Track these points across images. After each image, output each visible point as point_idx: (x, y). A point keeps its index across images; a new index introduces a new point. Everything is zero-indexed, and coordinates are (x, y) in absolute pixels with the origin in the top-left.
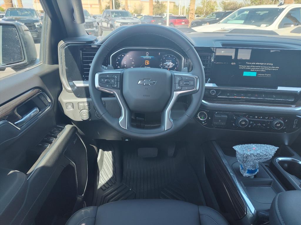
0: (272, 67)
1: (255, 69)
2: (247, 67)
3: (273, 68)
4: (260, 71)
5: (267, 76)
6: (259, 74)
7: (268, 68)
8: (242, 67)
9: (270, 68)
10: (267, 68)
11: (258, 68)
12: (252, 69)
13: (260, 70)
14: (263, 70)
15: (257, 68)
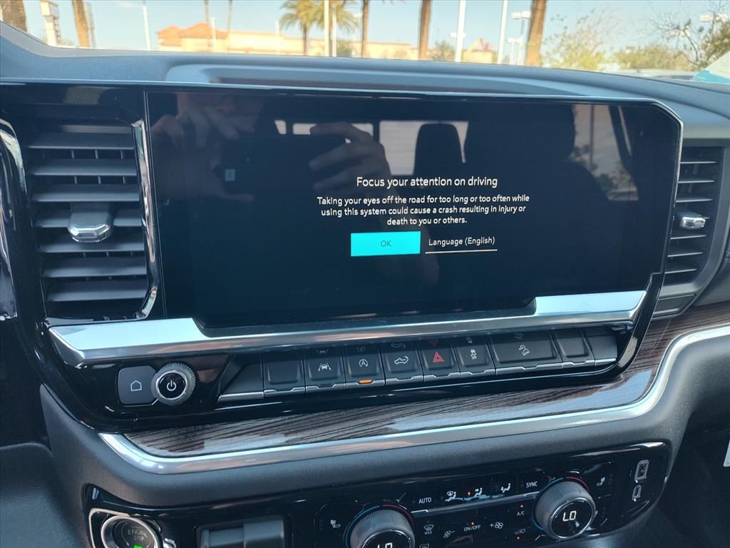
0: (495, 199)
1: (409, 216)
2: (366, 207)
3: (503, 204)
4: (436, 221)
5: (474, 246)
6: (435, 243)
7: (478, 203)
8: (335, 207)
9: (485, 205)
10: (470, 205)
11: (426, 205)
12: (396, 217)
13: (437, 216)
14: (454, 215)
15: (420, 206)
